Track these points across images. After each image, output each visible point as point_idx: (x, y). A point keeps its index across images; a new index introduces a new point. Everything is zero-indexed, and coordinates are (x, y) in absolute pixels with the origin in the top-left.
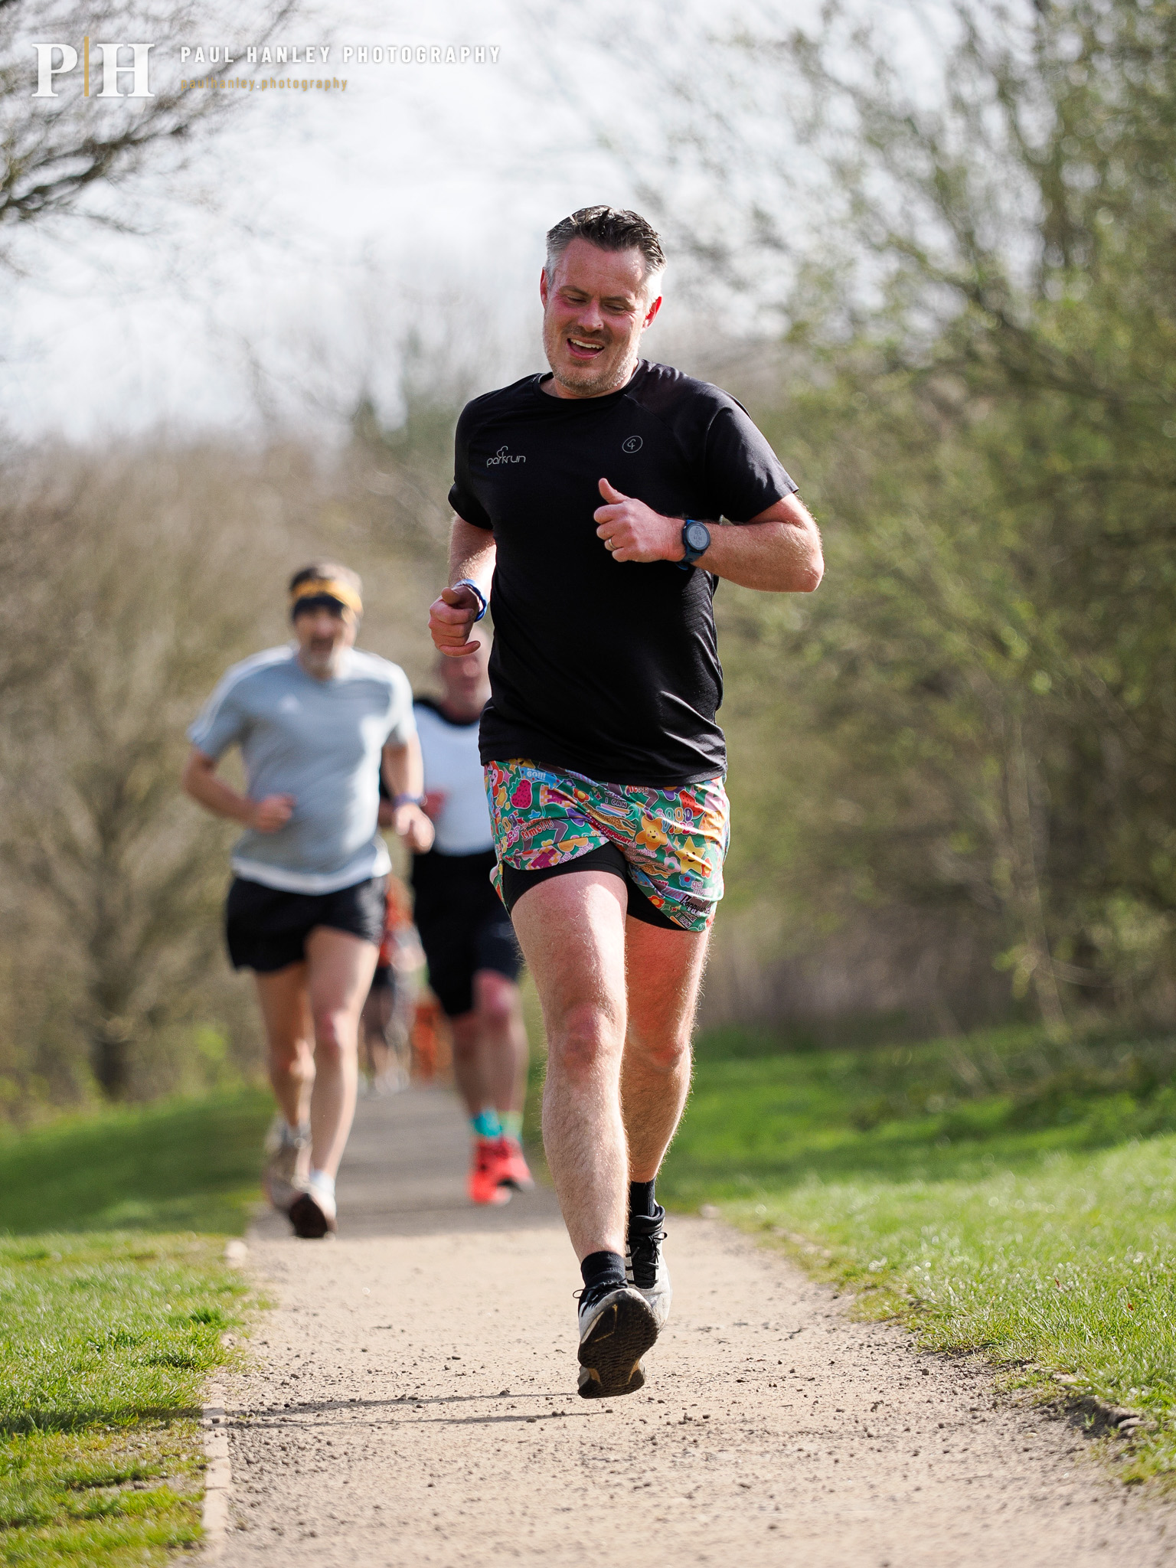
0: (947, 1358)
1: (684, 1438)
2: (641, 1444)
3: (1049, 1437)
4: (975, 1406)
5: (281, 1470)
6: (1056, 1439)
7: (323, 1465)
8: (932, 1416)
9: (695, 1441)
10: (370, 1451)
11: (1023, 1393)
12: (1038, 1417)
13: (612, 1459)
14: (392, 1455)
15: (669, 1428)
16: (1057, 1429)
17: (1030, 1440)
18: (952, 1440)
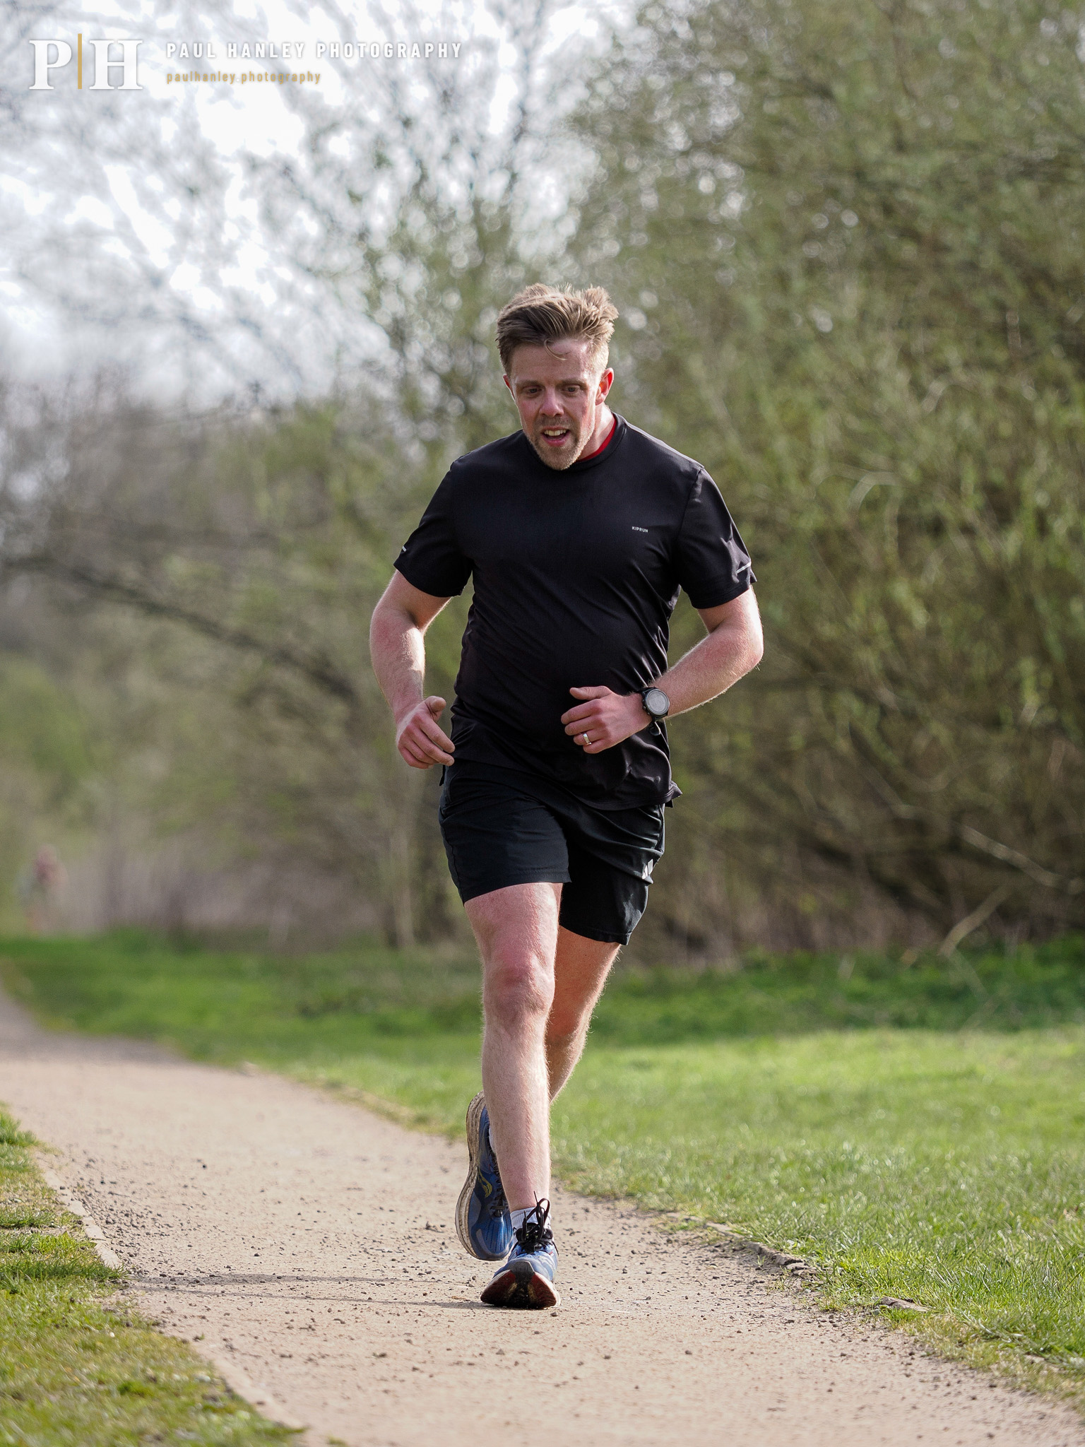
0: (596, 1202)
1: (434, 1241)
2: (403, 1242)
3: (728, 1270)
4: (652, 1240)
5: (134, 1230)
6: (734, 1272)
7: (162, 1230)
8: (621, 1245)
9: (443, 1244)
10: (195, 1226)
11: (687, 1235)
12: (711, 1255)
13: (386, 1250)
14: (213, 1229)
15: (417, 1232)
16: (732, 1265)
17: (714, 1271)
18: (649, 1263)
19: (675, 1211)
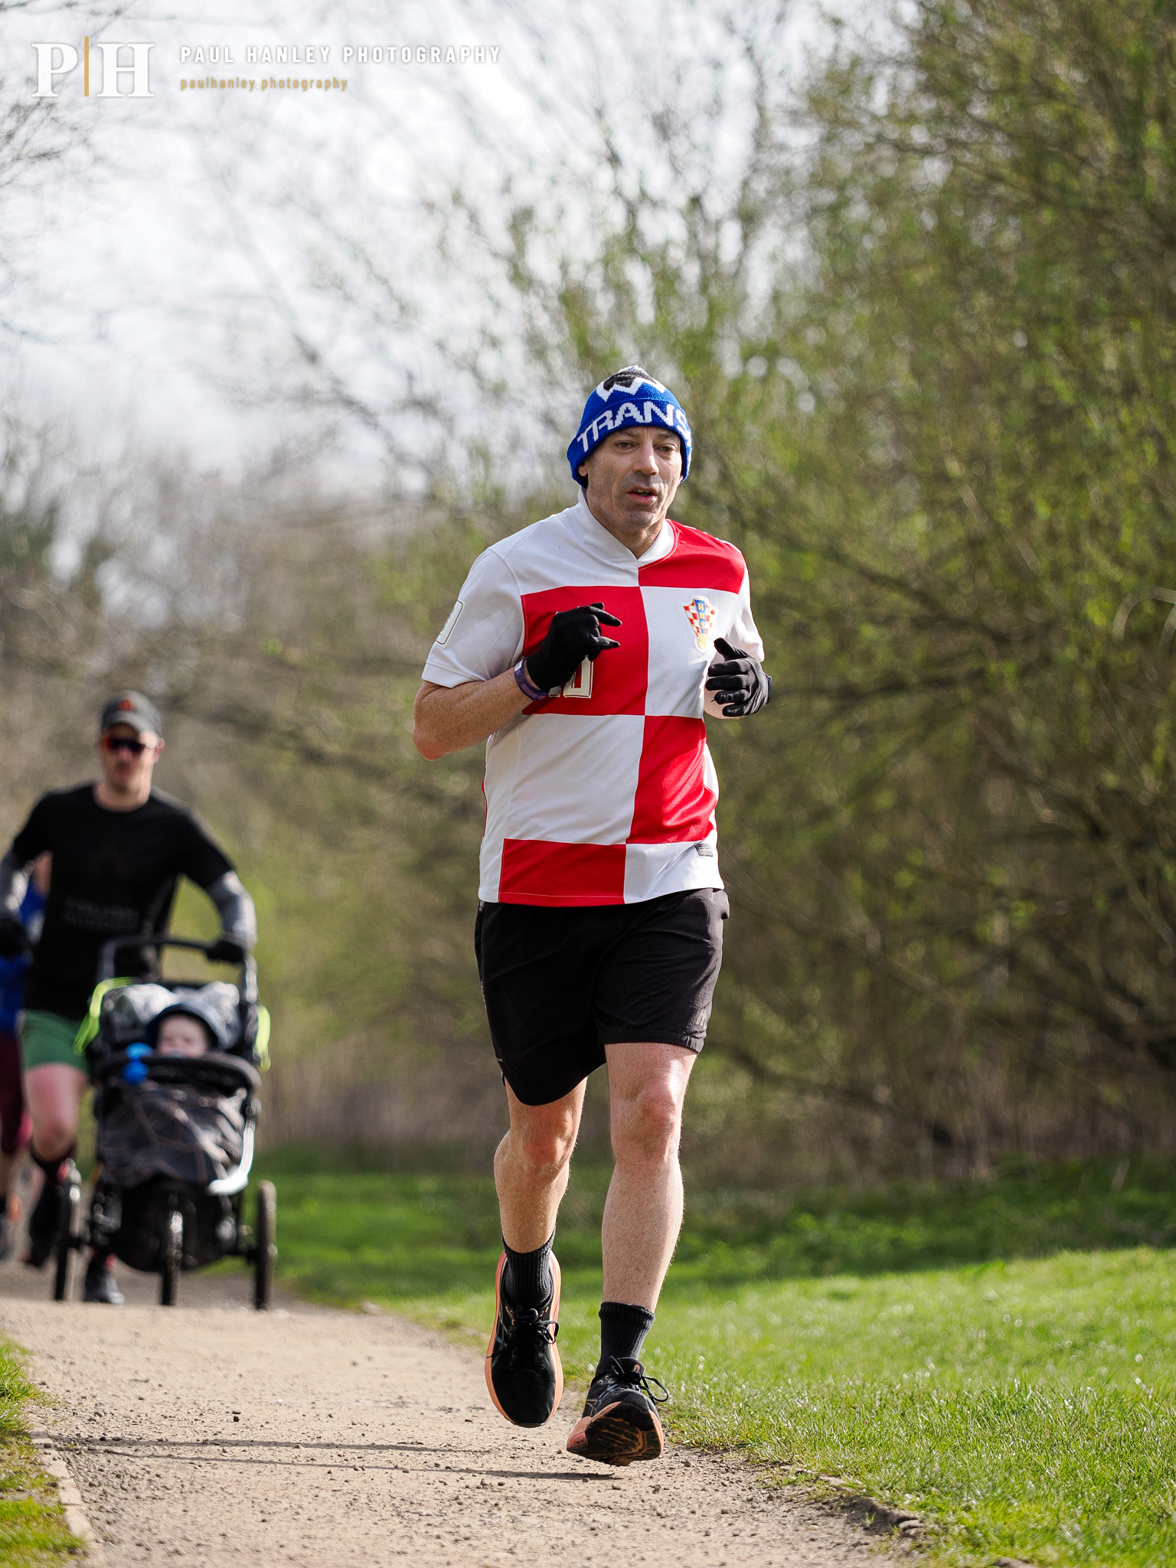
0: (702, 1454)
1: (486, 1501)
2: (448, 1503)
3: (831, 1531)
4: (751, 1497)
5: (122, 1494)
6: (837, 1533)
7: (158, 1493)
8: (712, 1503)
9: (496, 1504)
10: (198, 1486)
11: (793, 1490)
12: (816, 1513)
13: (425, 1514)
14: (220, 1491)
15: (468, 1491)
16: (837, 1524)
17: (813, 1532)
18: (738, 1525)
19: (790, 1463)
